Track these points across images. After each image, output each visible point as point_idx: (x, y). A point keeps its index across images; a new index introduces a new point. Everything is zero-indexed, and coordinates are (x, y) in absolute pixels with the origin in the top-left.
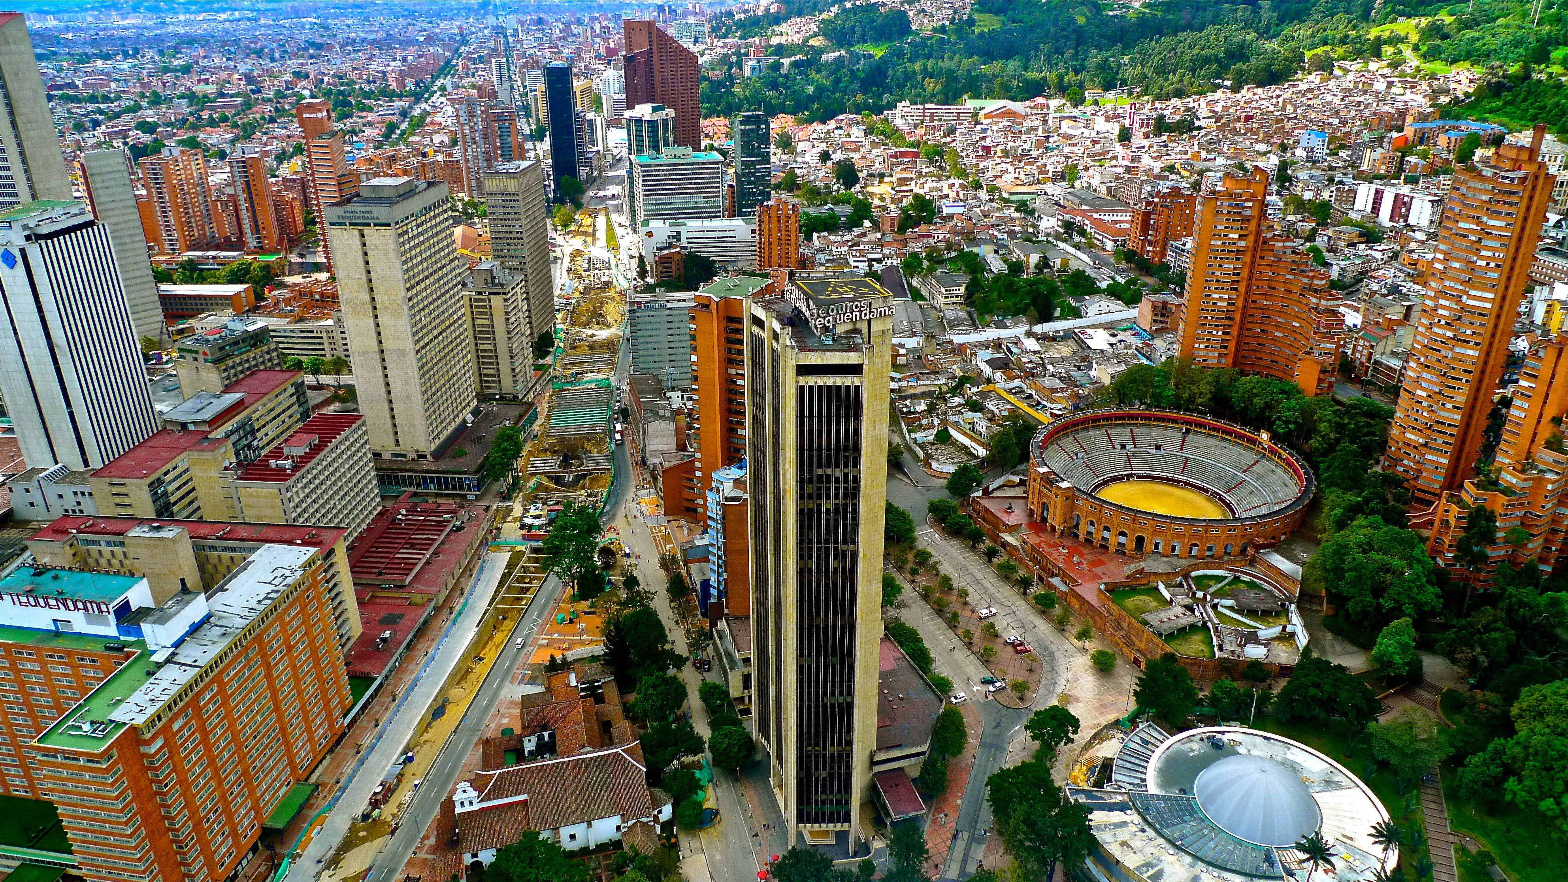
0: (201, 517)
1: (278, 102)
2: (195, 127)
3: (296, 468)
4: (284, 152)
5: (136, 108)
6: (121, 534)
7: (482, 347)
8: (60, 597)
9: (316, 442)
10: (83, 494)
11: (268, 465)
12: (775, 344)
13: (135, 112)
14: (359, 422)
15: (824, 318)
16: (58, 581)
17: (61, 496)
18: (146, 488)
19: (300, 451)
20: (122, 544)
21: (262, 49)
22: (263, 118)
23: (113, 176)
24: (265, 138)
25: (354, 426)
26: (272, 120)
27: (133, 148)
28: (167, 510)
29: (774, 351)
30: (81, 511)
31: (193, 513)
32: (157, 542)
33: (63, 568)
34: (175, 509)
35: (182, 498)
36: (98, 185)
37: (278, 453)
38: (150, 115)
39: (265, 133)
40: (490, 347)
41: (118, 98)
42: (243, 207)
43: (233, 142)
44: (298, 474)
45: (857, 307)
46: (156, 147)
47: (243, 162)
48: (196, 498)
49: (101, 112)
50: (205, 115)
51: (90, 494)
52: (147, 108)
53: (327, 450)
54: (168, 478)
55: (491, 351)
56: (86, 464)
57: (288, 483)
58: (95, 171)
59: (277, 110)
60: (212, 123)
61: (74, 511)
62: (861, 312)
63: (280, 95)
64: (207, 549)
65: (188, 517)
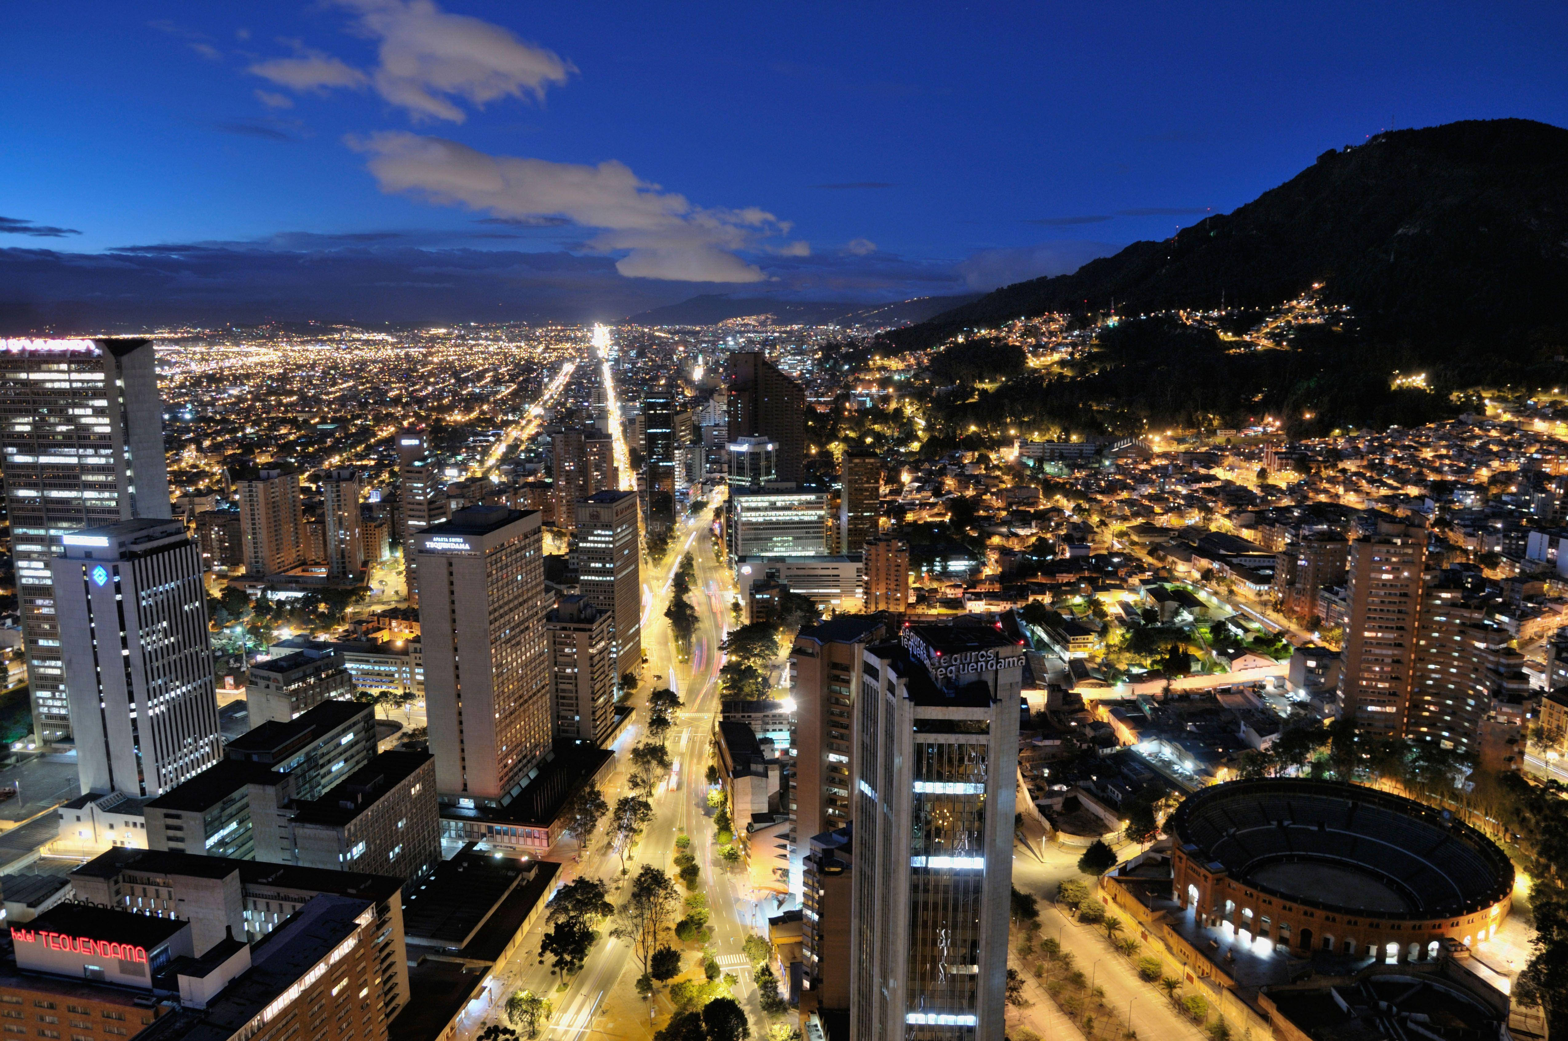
0: (254, 857)
3: (357, 810)
7: (562, 686)
9: (381, 782)
10: (135, 824)
12: (889, 695)
14: (427, 763)
15: (946, 668)
17: (112, 826)
18: (201, 821)
29: (888, 704)
40: (570, 687)
44: (359, 816)
45: (982, 656)
51: (142, 825)
53: (392, 791)
55: (571, 692)
56: (143, 793)
61: (122, 843)
62: (987, 662)
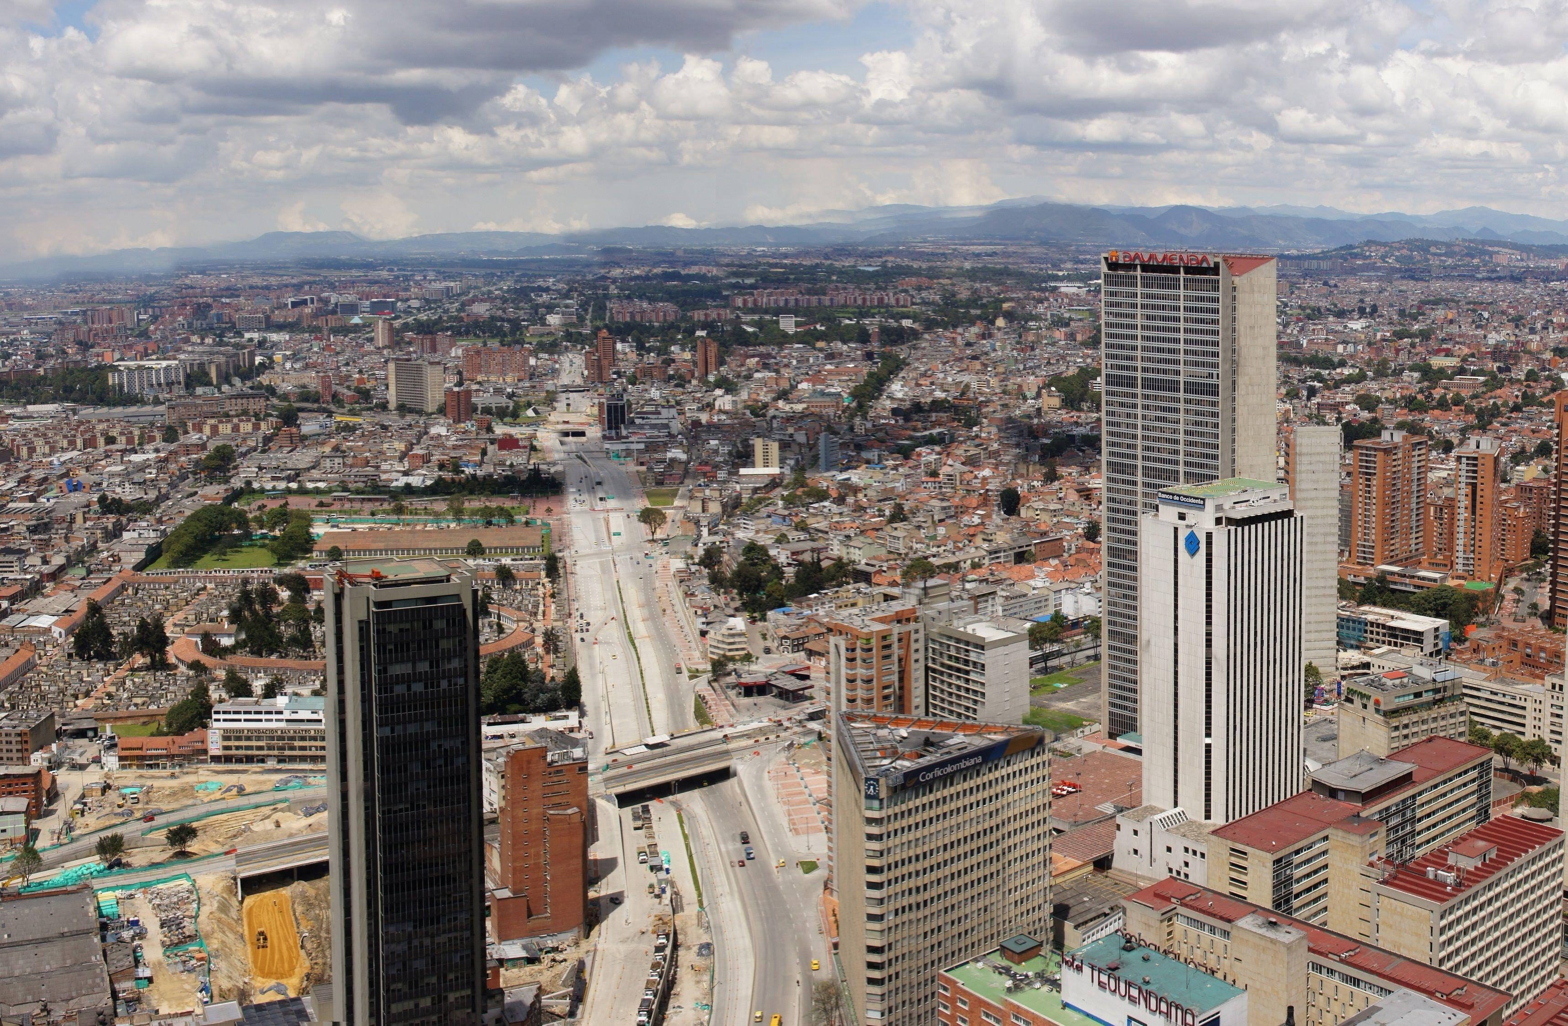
0: (1325, 924)
1: (1528, 386)
2: (1422, 408)
3: (1459, 886)
4: (1523, 450)
5: (1360, 378)
6: (1229, 921)
8: (1144, 988)
9: (1493, 856)
10: (1195, 853)
11: (1425, 873)
13: (1358, 382)
14: (1556, 841)
16: (1148, 964)
17: (1169, 849)
18: (1270, 865)
19: (1469, 864)
20: (1226, 934)
21: (1521, 318)
22: (1505, 404)
23: (1322, 458)
24: (1502, 431)
25: (1549, 845)
26: (1516, 408)
27: (1347, 427)
28: (1287, 901)
30: (1186, 876)
31: (1315, 914)
32: (1270, 945)
33: (1157, 948)
34: (1296, 903)
35: (1308, 890)
36: (1303, 468)
37: (1439, 858)
38: (1372, 387)
39: (1504, 425)
41: (1342, 364)
42: (1461, 517)
43: (1463, 431)
44: (1462, 896)
46: (1373, 429)
47: (1475, 459)
48: (1325, 895)
49: (1318, 378)
50: (1437, 393)
51: (1203, 855)
52: (1373, 379)
53: (1508, 870)
54: (1297, 859)
56: (1208, 817)
57: (1447, 905)
58: (1304, 450)
59: (1525, 395)
60: (1443, 405)
61: (1178, 873)
63: (1531, 376)
64: (1324, 971)
65: (1309, 918)
